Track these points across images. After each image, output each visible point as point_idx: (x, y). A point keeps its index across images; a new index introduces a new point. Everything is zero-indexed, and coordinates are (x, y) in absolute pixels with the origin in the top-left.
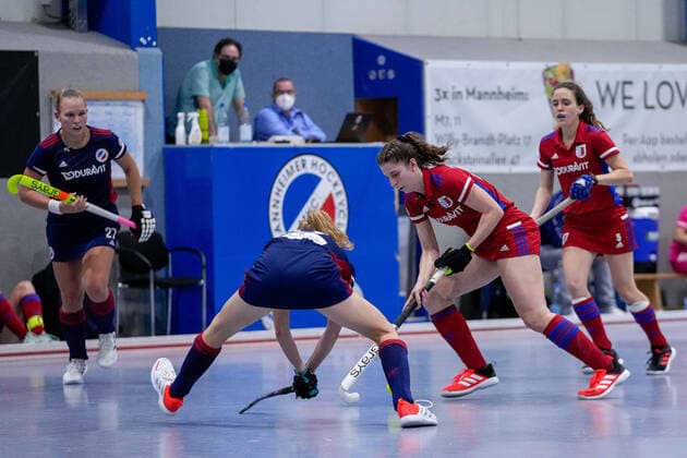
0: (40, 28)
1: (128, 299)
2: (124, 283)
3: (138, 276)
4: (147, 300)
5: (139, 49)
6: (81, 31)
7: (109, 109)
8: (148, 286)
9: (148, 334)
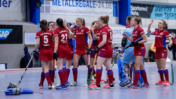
0: (23, 22)
1: (35, 62)
2: (35, 59)
3: (37, 59)
4: (38, 62)
5: (38, 25)
6: (29, 22)
7: (33, 33)
8: (38, 60)
9: (38, 67)
